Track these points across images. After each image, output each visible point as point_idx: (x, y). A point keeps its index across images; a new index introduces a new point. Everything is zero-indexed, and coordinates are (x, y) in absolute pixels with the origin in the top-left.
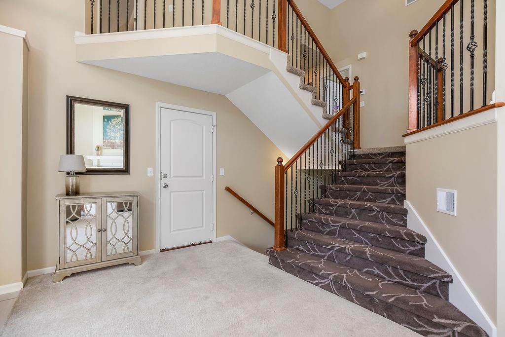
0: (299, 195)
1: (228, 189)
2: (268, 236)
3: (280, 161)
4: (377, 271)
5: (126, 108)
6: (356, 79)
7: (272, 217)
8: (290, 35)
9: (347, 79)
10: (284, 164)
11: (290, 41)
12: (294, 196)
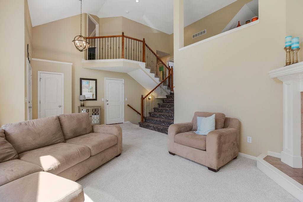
0: (149, 106)
1: (128, 105)
2: (139, 118)
3: (142, 96)
4: (163, 124)
5: (96, 80)
6: (172, 67)
7: (140, 112)
8: (147, 56)
9: (169, 67)
10: (144, 97)
11: (147, 58)
12: (147, 106)
